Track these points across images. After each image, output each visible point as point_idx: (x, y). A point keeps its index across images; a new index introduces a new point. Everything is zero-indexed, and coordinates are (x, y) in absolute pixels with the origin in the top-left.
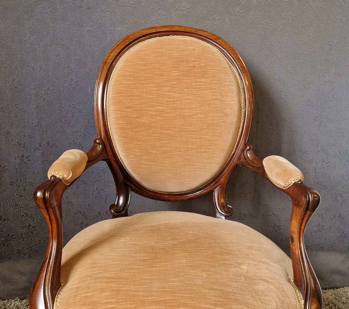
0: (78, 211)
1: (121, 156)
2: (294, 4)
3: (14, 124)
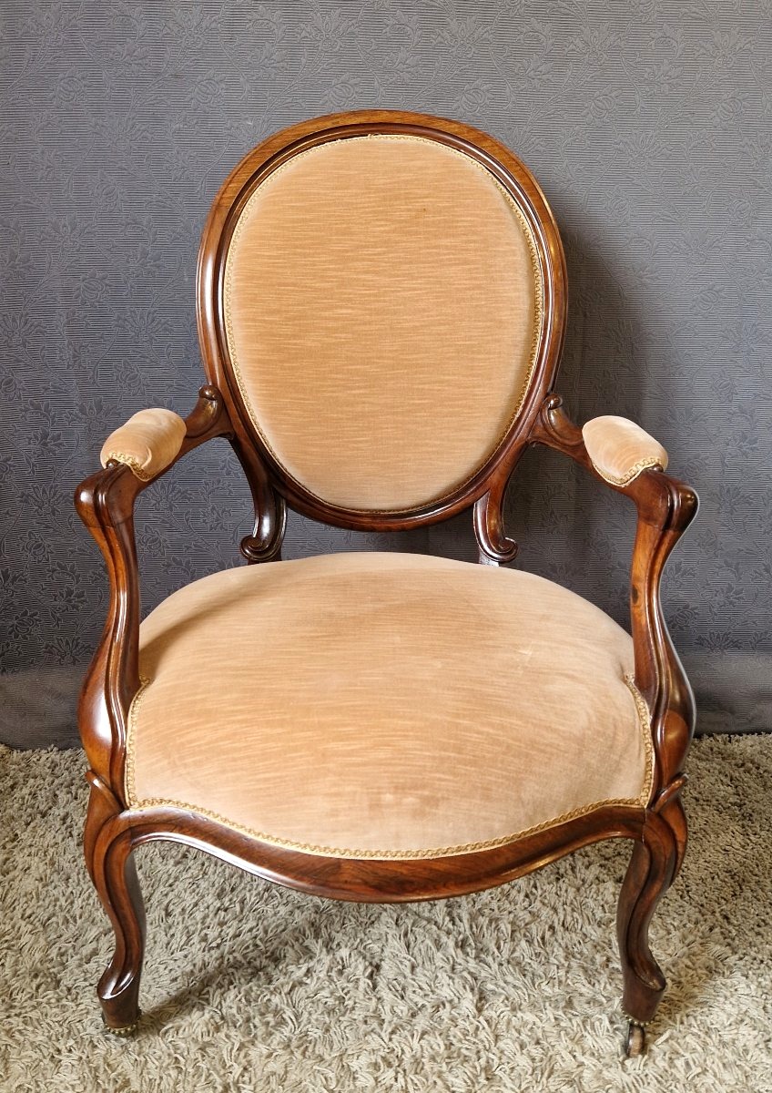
0: (174, 560)
1: (261, 426)
2: (675, 44)
3: (21, 361)
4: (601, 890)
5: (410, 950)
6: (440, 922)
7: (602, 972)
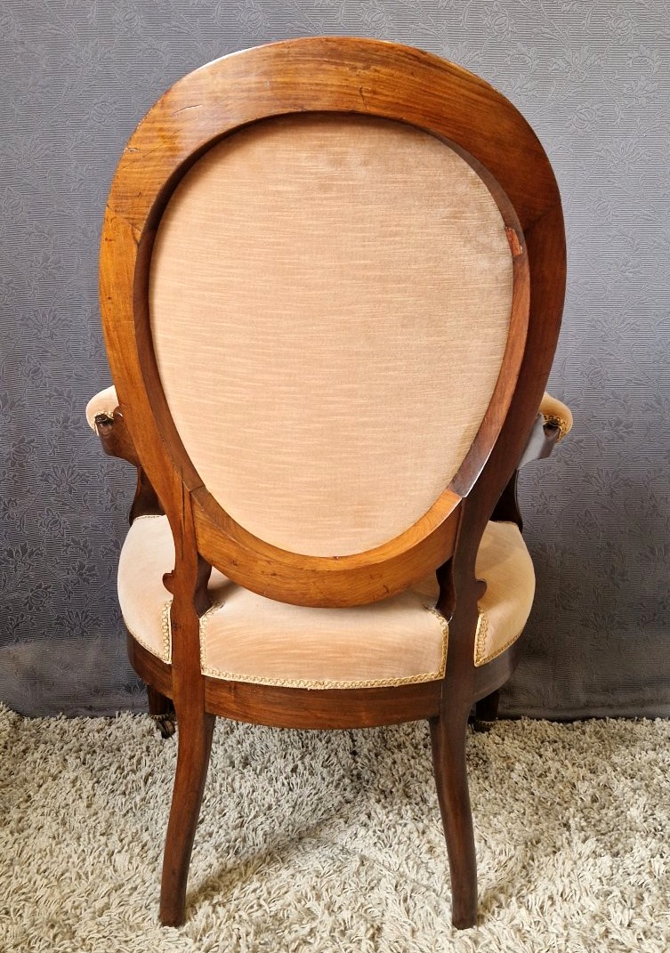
3: (47, 352)
4: (598, 865)
5: (410, 915)
6: (438, 888)
7: (601, 941)
